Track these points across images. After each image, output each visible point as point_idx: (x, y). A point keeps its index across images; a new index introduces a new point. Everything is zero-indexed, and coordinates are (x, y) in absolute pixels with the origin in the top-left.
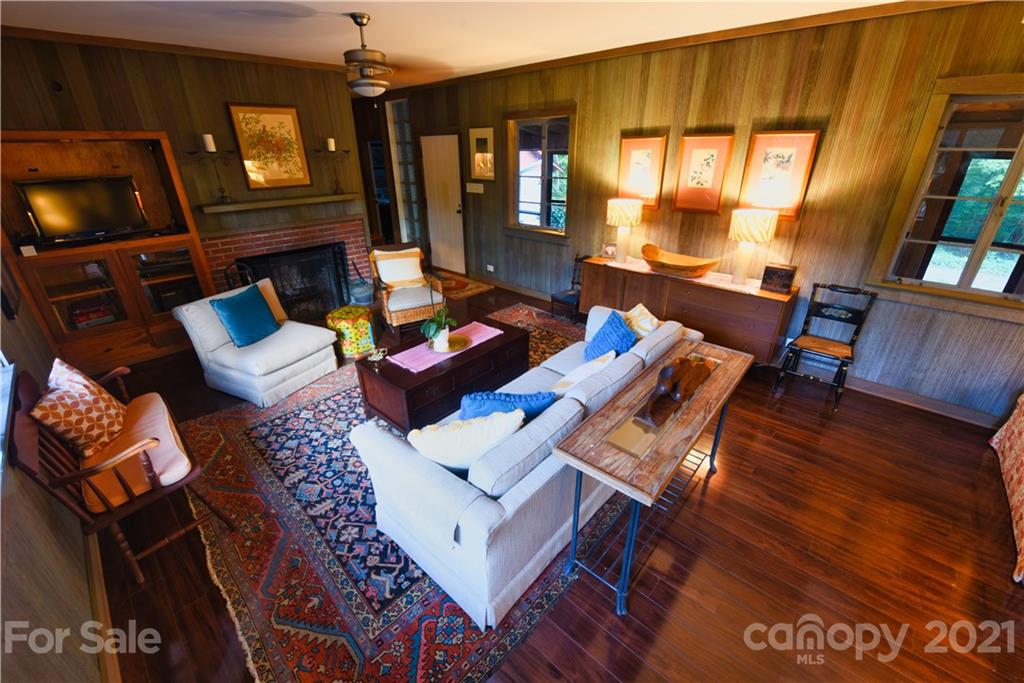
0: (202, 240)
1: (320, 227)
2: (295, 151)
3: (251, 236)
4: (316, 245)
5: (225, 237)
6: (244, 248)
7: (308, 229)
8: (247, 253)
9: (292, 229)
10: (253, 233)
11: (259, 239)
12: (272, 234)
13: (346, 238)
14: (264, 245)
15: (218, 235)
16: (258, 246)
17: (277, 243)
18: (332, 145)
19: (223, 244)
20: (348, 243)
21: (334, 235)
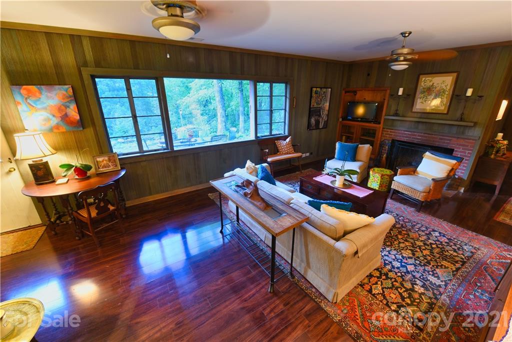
0: (383, 128)
1: (441, 137)
2: (445, 96)
3: (403, 132)
4: (435, 145)
5: (392, 129)
6: (397, 136)
7: (433, 136)
8: (398, 138)
9: (424, 133)
10: (404, 131)
11: (405, 134)
12: (413, 133)
13: (457, 148)
14: (407, 137)
15: (390, 128)
16: (403, 137)
17: (413, 138)
18: (469, 92)
19: (390, 132)
20: (456, 151)
21: (448, 143)
